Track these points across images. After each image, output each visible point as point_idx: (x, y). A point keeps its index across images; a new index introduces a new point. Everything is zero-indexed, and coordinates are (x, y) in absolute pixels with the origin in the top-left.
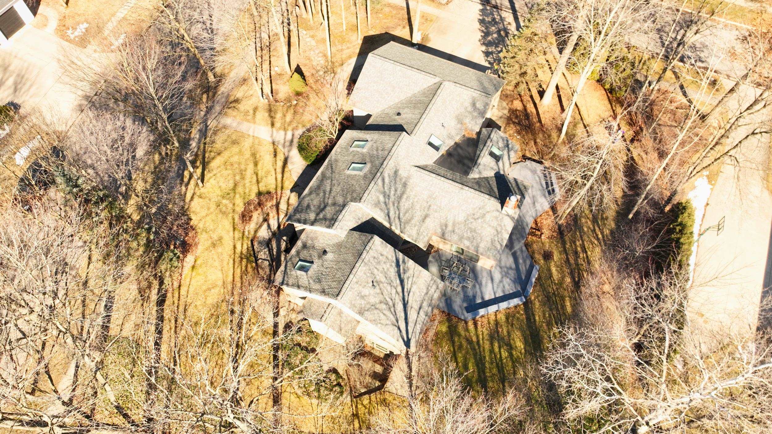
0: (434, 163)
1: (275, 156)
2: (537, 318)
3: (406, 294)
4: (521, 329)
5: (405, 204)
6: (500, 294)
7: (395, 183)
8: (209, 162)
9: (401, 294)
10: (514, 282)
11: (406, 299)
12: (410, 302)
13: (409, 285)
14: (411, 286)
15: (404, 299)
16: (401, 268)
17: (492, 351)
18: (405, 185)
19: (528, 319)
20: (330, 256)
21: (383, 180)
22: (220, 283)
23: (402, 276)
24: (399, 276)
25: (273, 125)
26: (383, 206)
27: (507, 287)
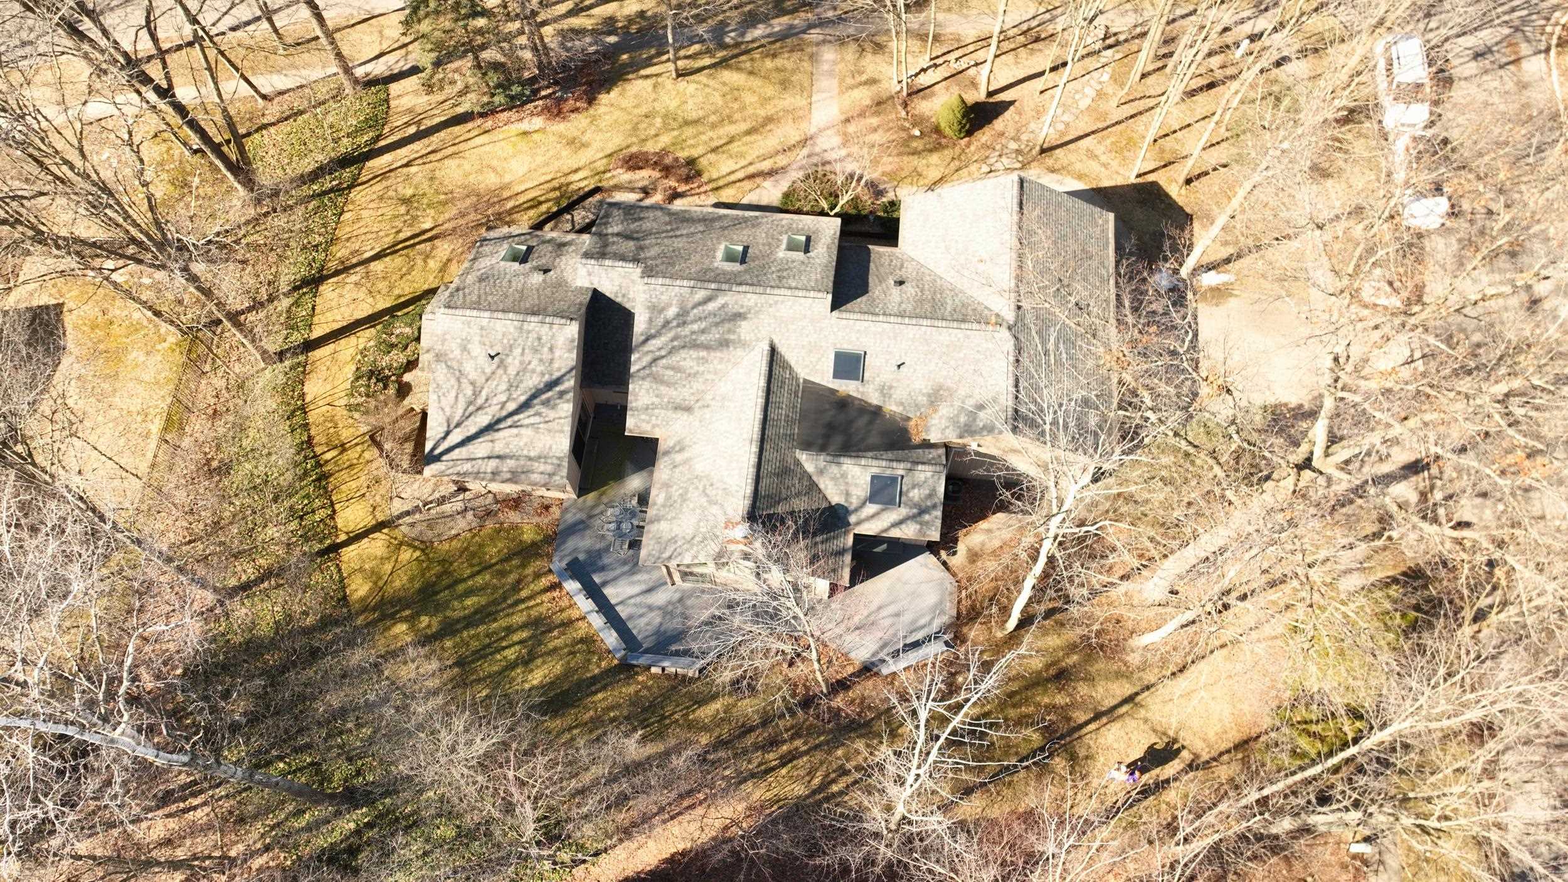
0: (805, 381)
2: (600, 696)
3: (509, 422)
5: (687, 359)
6: (623, 612)
7: (717, 324)
8: (728, 67)
9: (504, 413)
11: (501, 426)
12: (501, 434)
13: (526, 422)
14: (527, 426)
15: (499, 421)
16: (550, 394)
17: (510, 630)
18: (724, 344)
20: (537, 278)
21: (709, 299)
22: (507, 178)
23: (535, 401)
24: (534, 396)
25: (848, 120)
26: (660, 321)
27: (642, 622)
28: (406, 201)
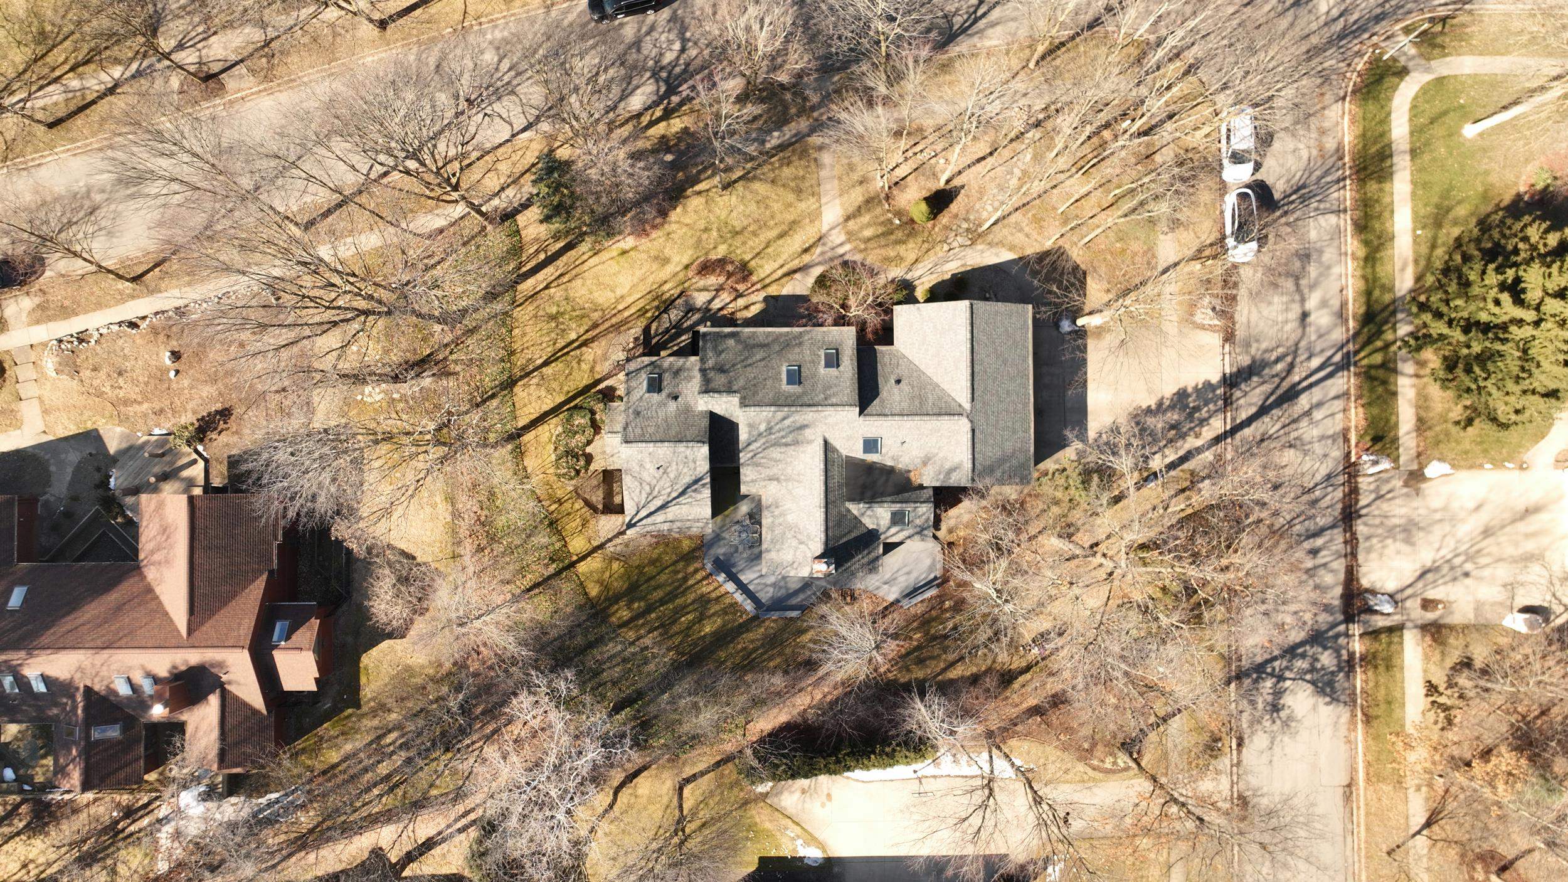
0: (847, 457)
1: (806, 251)
2: (746, 636)
3: (674, 502)
4: (725, 624)
5: (775, 453)
8: (754, 177)
10: (774, 597)
12: (670, 510)
13: (684, 502)
14: (686, 504)
15: (668, 503)
16: (696, 486)
17: (687, 604)
18: (796, 443)
19: (740, 627)
20: (672, 406)
21: (784, 419)
22: (619, 293)
23: (689, 490)
25: (848, 218)
26: (755, 433)
28: (553, 318)
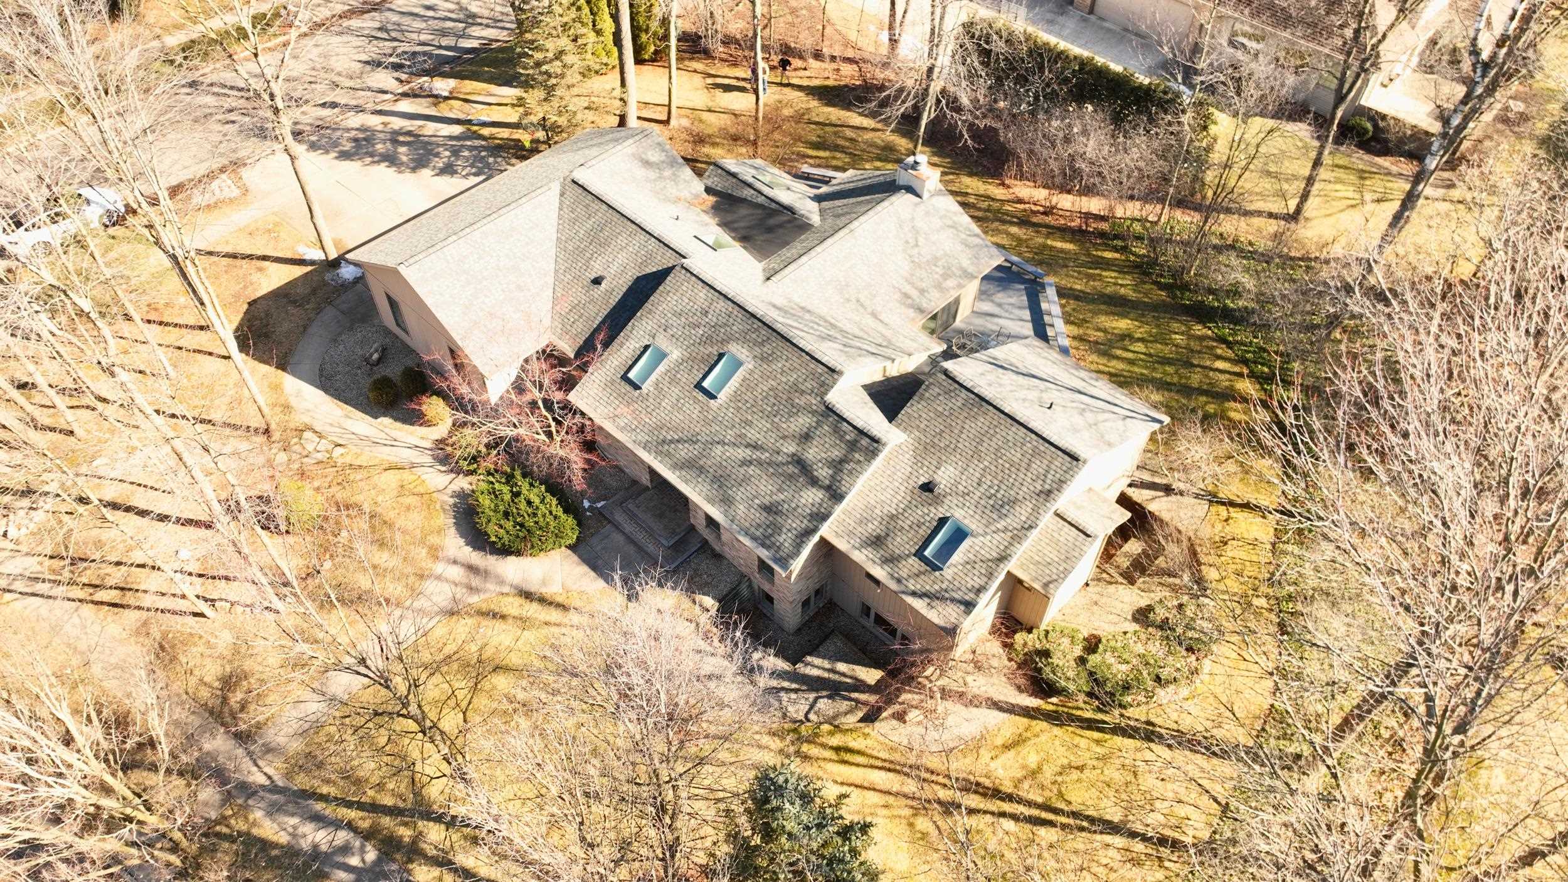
0: (758, 260)
1: (499, 616)
4: (1096, 313)
5: (847, 326)
6: (1026, 314)
7: (800, 317)
9: (1062, 388)
10: (1005, 289)
11: (1070, 387)
14: (1042, 371)
18: (806, 310)
19: (1077, 298)
21: (787, 326)
24: (1022, 374)
26: (852, 350)
27: (1012, 301)
